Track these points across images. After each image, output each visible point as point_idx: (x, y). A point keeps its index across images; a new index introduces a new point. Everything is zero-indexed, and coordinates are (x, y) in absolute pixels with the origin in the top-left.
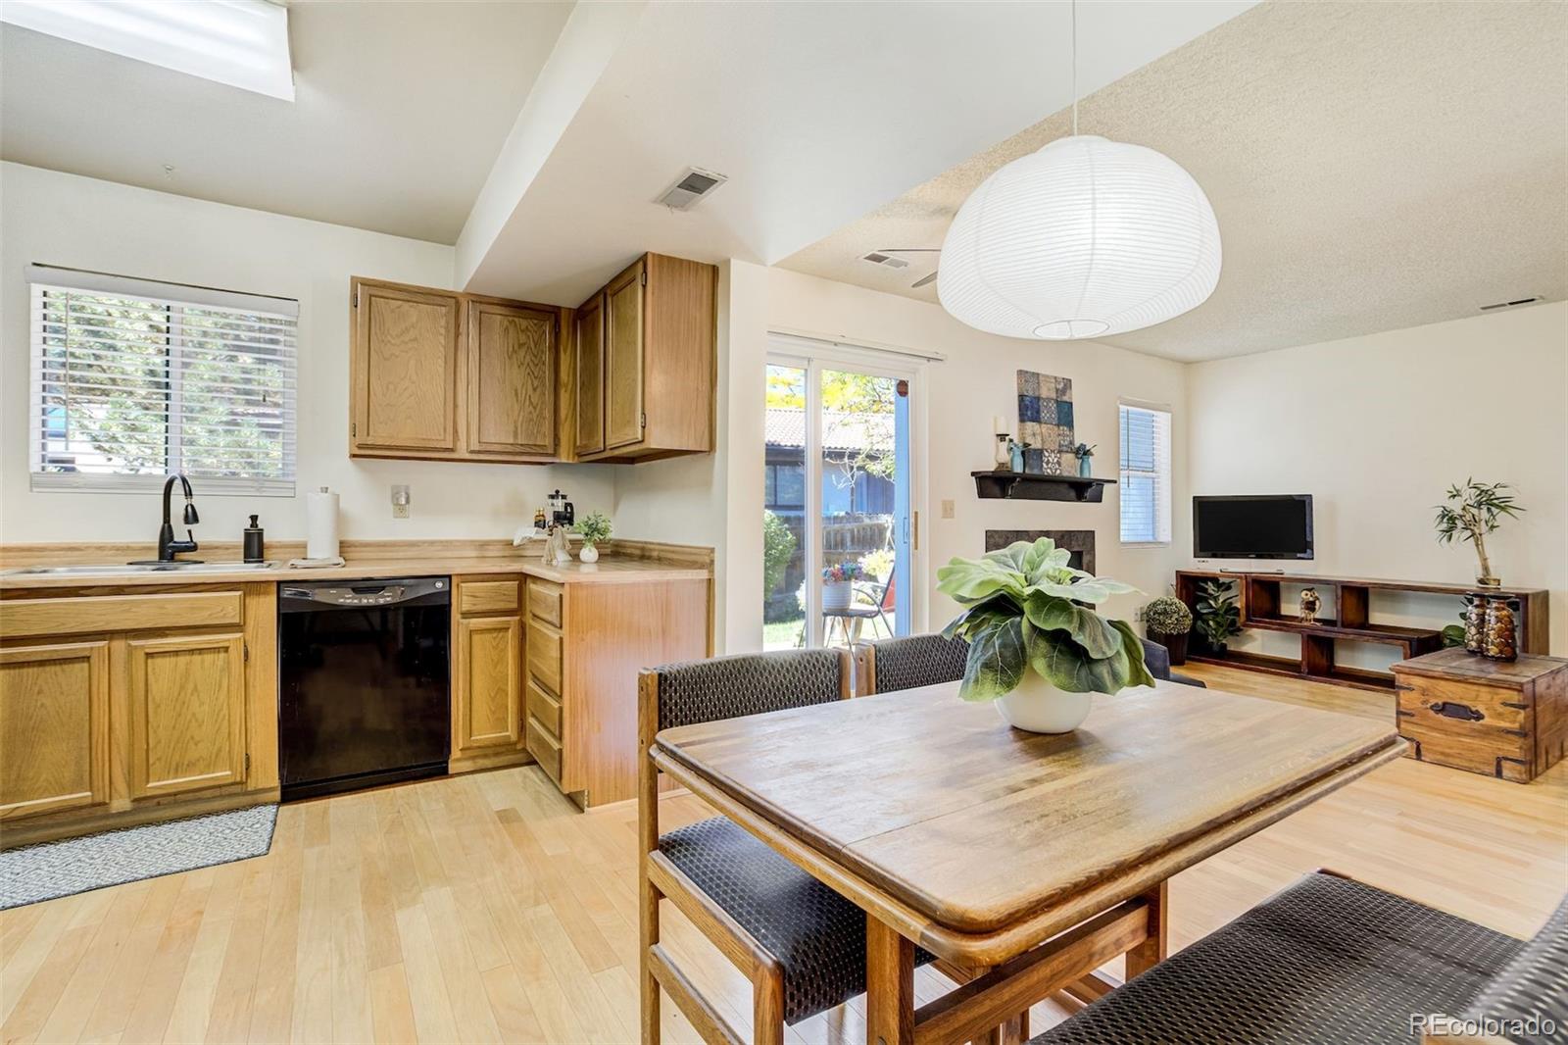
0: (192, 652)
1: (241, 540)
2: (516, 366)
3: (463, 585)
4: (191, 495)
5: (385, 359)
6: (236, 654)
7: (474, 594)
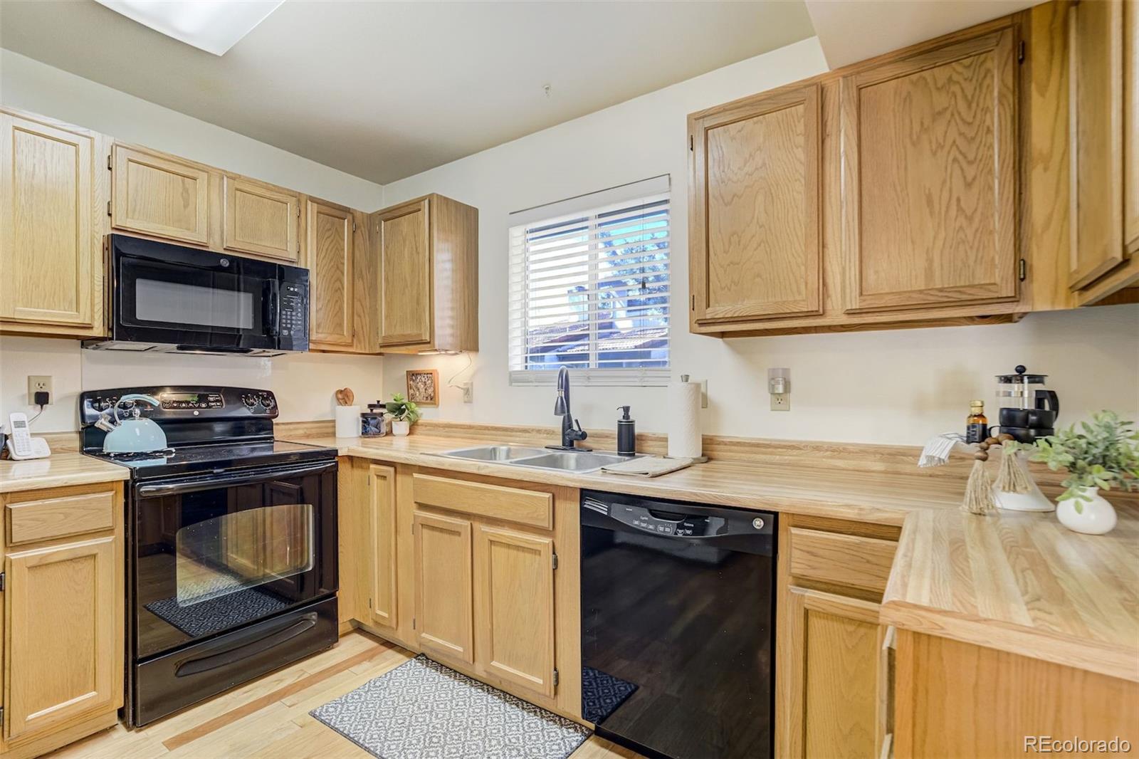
0: (518, 548)
2: (929, 154)
3: (801, 532)
6: (545, 559)
7: (810, 549)
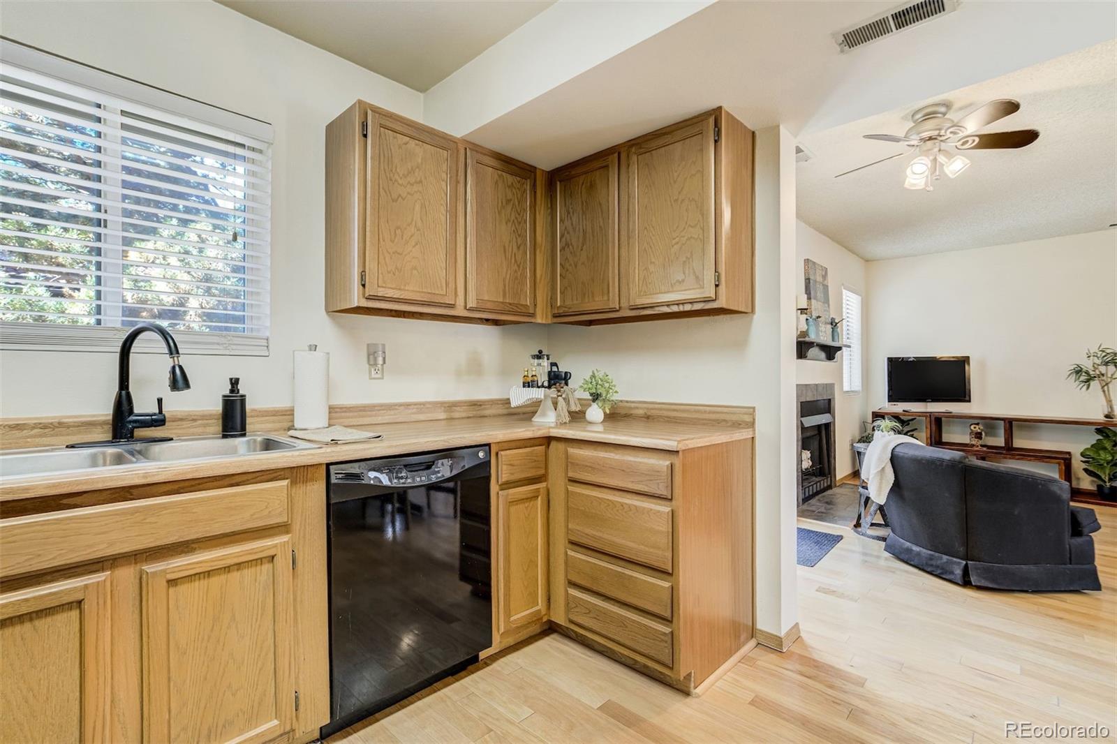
0: (227, 569)
1: (218, 408)
2: (504, 223)
3: (502, 453)
4: (178, 353)
5: (393, 201)
6: (283, 563)
7: (512, 462)
